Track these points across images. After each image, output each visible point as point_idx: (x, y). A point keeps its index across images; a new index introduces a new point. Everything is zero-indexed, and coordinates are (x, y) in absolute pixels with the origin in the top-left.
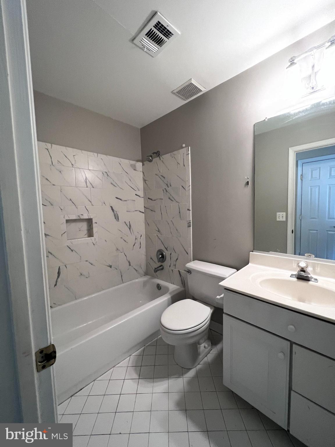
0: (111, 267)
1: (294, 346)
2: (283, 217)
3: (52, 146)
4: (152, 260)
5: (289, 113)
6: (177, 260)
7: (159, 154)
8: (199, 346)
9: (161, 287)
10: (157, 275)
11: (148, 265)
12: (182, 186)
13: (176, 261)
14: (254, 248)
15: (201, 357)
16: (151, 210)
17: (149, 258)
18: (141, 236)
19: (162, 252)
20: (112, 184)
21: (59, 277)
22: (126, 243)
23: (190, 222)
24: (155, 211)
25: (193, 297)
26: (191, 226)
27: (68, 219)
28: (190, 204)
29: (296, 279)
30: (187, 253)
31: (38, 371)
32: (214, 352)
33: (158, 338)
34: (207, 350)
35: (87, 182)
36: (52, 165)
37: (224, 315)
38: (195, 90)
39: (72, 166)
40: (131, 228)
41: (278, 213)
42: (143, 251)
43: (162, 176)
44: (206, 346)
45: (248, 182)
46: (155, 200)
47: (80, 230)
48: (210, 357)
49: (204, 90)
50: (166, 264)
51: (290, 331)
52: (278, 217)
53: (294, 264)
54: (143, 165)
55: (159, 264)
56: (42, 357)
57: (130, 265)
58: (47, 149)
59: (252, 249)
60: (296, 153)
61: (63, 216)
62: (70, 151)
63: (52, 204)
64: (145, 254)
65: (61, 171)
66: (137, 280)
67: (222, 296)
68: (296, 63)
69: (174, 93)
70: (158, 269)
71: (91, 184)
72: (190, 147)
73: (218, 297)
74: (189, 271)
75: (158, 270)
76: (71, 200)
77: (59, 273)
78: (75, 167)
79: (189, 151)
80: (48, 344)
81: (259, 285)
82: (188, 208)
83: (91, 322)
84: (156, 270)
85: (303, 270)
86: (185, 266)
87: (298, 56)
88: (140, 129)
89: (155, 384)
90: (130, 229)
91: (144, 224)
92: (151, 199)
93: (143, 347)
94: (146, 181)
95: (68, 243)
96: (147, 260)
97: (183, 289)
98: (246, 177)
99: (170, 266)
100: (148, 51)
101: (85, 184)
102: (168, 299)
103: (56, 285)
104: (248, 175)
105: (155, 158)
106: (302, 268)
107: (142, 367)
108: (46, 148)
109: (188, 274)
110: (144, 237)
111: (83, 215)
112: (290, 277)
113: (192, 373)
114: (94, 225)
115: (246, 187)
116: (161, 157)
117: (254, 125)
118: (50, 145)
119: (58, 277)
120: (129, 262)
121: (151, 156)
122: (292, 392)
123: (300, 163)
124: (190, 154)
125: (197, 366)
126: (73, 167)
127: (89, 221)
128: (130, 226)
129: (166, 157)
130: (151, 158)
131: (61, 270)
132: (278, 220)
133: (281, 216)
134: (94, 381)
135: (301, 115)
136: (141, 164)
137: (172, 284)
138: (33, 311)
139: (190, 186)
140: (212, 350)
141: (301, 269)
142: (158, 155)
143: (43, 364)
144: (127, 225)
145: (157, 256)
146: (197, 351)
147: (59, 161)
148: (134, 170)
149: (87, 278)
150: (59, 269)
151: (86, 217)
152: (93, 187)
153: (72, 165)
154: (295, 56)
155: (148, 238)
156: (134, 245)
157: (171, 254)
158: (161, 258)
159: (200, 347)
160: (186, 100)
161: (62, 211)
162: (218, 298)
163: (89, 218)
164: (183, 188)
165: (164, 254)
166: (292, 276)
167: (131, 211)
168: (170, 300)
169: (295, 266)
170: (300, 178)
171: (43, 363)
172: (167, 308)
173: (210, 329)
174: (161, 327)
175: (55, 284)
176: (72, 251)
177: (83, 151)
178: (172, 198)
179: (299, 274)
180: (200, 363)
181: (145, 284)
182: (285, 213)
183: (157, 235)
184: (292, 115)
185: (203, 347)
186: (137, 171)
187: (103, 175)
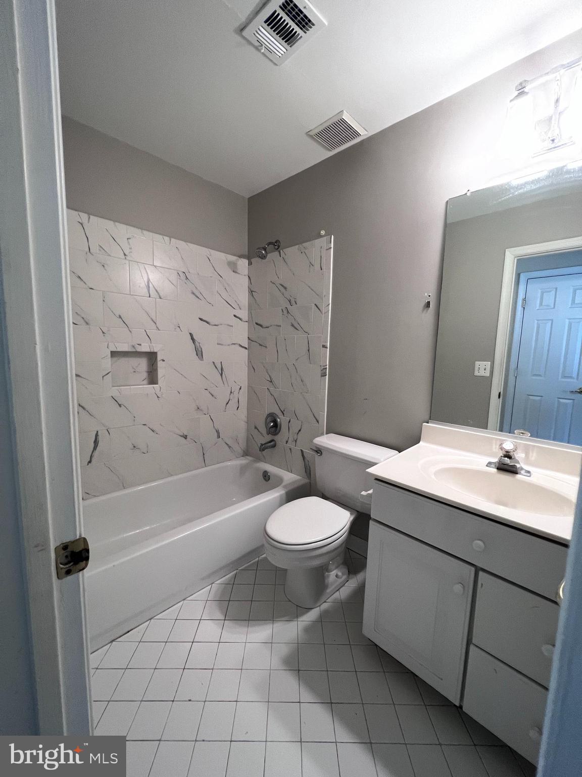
0: (185, 437)
1: (481, 573)
2: (485, 369)
3: (89, 218)
4: (258, 430)
5: (508, 183)
6: (300, 433)
7: (279, 247)
8: (327, 573)
9: (269, 476)
10: (263, 456)
11: (249, 439)
12: (315, 304)
13: (298, 434)
14: (430, 417)
15: (328, 591)
16: (260, 345)
17: (252, 426)
18: (240, 389)
19: (274, 418)
20: (193, 293)
21: (96, 450)
22: (213, 398)
23: (326, 368)
24: (266, 347)
25: (322, 494)
26: (326, 375)
27: (114, 349)
28: (327, 337)
29: (495, 470)
30: (318, 422)
31: (59, 577)
32: (353, 584)
33: (260, 558)
34: (340, 581)
35: (149, 287)
36: (88, 253)
37: (371, 522)
38: (348, 133)
39: (124, 257)
40: (223, 374)
41: (477, 363)
42: (243, 414)
43: (281, 285)
44: (340, 574)
45: (429, 303)
46: (267, 327)
47: (135, 372)
48: (344, 593)
49: (364, 134)
50: (280, 439)
51: (475, 550)
52: (476, 369)
53: (494, 446)
54: (250, 264)
55: (269, 438)
56: (66, 557)
57: (219, 437)
58: (82, 224)
59: (427, 417)
60: (518, 260)
61: (106, 344)
62: (122, 231)
63: (88, 322)
64: (246, 420)
65: (105, 265)
66: (229, 463)
67: (371, 492)
68: (527, 93)
69: (311, 136)
70: (267, 445)
71: (157, 291)
72: (332, 236)
73: (364, 493)
74: (319, 451)
75: (267, 448)
76: (120, 317)
77: (96, 442)
78: (131, 259)
79: (331, 243)
80: (76, 536)
81: (433, 477)
82: (324, 344)
83: (148, 528)
84: (263, 448)
85: (508, 455)
86: (312, 442)
87: (532, 80)
88: (249, 199)
89: (250, 629)
90: (221, 375)
91: (247, 368)
92: (261, 326)
93: (235, 572)
94: (253, 293)
95: (114, 392)
96: (248, 430)
97: (307, 481)
98: (426, 294)
99: (287, 442)
100: (268, 54)
101: (146, 290)
102: (281, 496)
103: (90, 462)
104: (429, 291)
105: (270, 253)
106: (507, 452)
107: (230, 602)
108: (79, 222)
109: (316, 456)
110: (245, 390)
111: (140, 345)
112: (487, 466)
113: (312, 616)
114: (160, 364)
115: (425, 311)
116: (281, 251)
117: (447, 202)
118: (86, 215)
119: (95, 448)
120: (218, 432)
121: (265, 249)
122: (472, 648)
123: (523, 277)
124: (332, 249)
125: (321, 604)
126: (126, 258)
127: (152, 357)
128: (222, 369)
129: (291, 252)
130: (263, 252)
131: (100, 438)
132: (476, 373)
133: (482, 368)
134: (151, 619)
135: (528, 188)
136: (246, 262)
137: (288, 471)
138: (52, 479)
139: (329, 304)
140: (348, 581)
141: (505, 453)
142: (276, 247)
143: (67, 568)
144: (216, 367)
145: (267, 424)
146: (324, 581)
147: (101, 247)
148: (234, 272)
149: (144, 453)
150: (97, 435)
151: (145, 348)
152: (160, 298)
153: (125, 255)
154: (526, 79)
155: (252, 391)
156: (227, 403)
157: (290, 421)
158: (272, 427)
159: (328, 576)
160: (331, 151)
161: (104, 335)
162: (364, 495)
163: (152, 351)
164: (318, 308)
165: (279, 420)
166: (489, 464)
167: (224, 344)
168: (284, 497)
169: (495, 448)
170: (519, 304)
171: (67, 566)
172: (277, 509)
173: (348, 549)
174: (266, 539)
175: (89, 460)
176: (120, 405)
177: (145, 232)
178: (296, 325)
179: (501, 461)
180: (327, 601)
181: (243, 469)
182: (490, 363)
183: (268, 388)
184: (513, 188)
185: (334, 575)
186: (239, 274)
187: (178, 277)
